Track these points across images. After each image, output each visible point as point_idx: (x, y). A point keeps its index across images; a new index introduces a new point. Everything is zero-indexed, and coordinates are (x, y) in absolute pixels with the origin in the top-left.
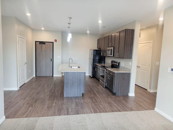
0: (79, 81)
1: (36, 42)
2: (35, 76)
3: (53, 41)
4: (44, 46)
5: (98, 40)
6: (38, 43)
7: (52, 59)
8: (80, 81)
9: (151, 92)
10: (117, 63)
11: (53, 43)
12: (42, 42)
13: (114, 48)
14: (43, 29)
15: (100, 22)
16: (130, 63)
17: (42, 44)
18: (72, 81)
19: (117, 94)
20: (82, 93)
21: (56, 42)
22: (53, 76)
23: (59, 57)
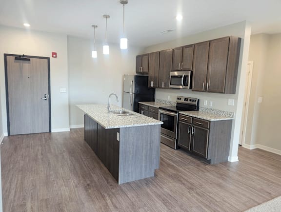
0: (149, 145)
1: (6, 55)
2: (6, 134)
3: (50, 56)
4: (26, 65)
5: (137, 57)
6: (11, 60)
7: (47, 96)
8: (150, 143)
9: (251, 149)
10: (195, 101)
11: (48, 59)
12: (24, 56)
13: (192, 73)
14: (27, 25)
15: (179, 18)
16: (231, 102)
17: (21, 61)
18: (136, 146)
19: (212, 163)
20: (155, 170)
21: (56, 57)
22: (50, 131)
23: (64, 90)
